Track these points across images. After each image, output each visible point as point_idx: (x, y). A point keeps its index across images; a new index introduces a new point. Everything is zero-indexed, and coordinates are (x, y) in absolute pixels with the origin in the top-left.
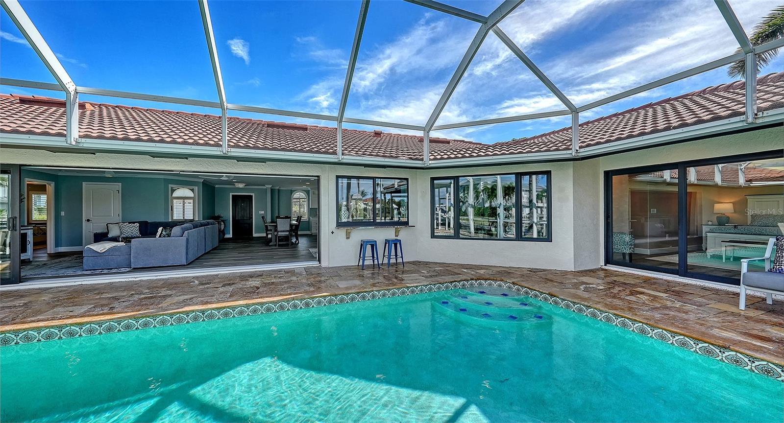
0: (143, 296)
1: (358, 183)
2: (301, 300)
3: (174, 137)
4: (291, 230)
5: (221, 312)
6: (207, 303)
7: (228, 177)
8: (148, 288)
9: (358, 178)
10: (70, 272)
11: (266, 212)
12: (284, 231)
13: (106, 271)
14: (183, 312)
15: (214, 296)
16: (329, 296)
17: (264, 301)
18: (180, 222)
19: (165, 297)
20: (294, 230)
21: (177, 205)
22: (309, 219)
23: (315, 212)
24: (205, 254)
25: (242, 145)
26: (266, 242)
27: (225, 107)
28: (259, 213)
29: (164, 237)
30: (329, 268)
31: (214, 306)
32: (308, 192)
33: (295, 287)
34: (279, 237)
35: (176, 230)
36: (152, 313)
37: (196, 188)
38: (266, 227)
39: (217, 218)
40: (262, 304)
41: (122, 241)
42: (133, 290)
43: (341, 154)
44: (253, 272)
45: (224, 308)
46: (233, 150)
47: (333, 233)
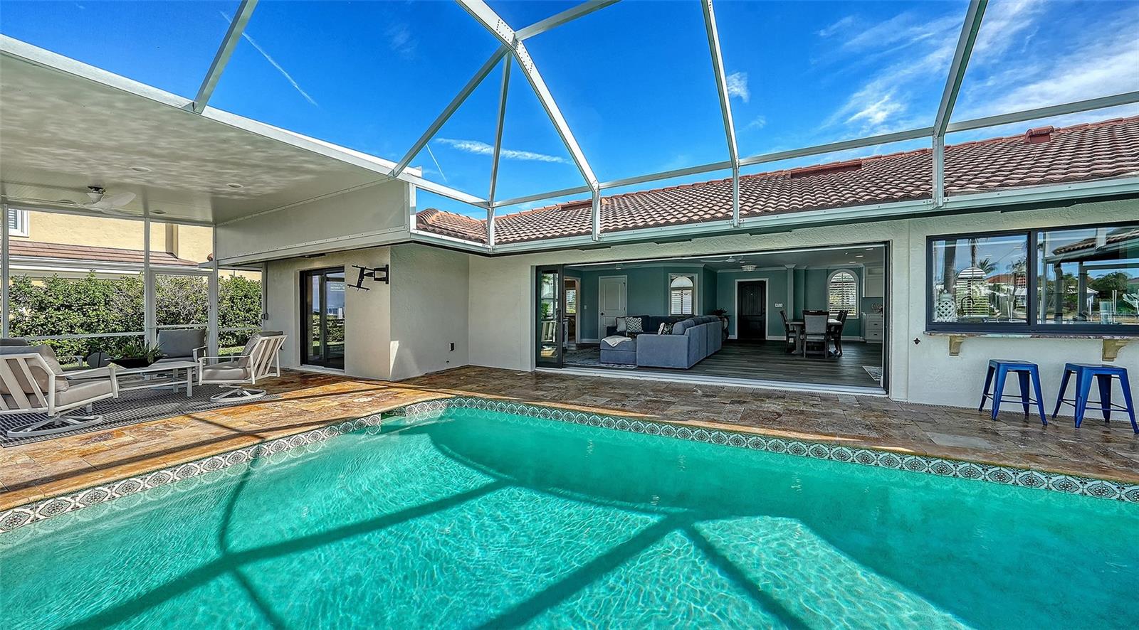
0: (648, 398)
1: (973, 247)
2: (854, 449)
3: (678, 216)
4: (828, 333)
5: (732, 437)
6: (713, 421)
7: (735, 259)
8: (653, 391)
9: (973, 236)
10: (591, 363)
11: (785, 305)
12: (816, 334)
13: (616, 366)
14: (689, 425)
15: (720, 413)
16: (912, 454)
17: (789, 435)
18: (679, 317)
19: (668, 403)
20: (834, 333)
21: (675, 297)
22: (860, 316)
23: (879, 305)
24: (706, 358)
25: (757, 211)
26: (787, 349)
27: (737, 164)
28: (775, 307)
29: (666, 334)
30: (908, 404)
31: (723, 427)
32: (858, 272)
33: (843, 426)
34: (807, 342)
35: (678, 326)
36: (658, 418)
37: (696, 276)
38: (787, 326)
39: (719, 313)
40: (788, 440)
41: (628, 336)
42: (640, 390)
43: (941, 194)
44: (770, 390)
45: (735, 432)
46: (746, 220)
47: (917, 341)
